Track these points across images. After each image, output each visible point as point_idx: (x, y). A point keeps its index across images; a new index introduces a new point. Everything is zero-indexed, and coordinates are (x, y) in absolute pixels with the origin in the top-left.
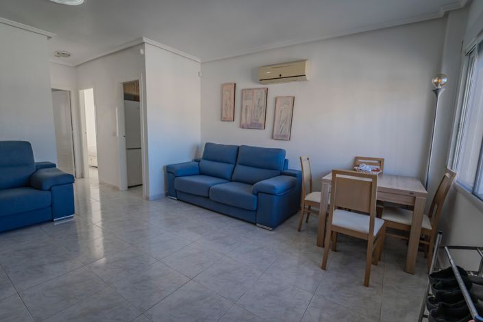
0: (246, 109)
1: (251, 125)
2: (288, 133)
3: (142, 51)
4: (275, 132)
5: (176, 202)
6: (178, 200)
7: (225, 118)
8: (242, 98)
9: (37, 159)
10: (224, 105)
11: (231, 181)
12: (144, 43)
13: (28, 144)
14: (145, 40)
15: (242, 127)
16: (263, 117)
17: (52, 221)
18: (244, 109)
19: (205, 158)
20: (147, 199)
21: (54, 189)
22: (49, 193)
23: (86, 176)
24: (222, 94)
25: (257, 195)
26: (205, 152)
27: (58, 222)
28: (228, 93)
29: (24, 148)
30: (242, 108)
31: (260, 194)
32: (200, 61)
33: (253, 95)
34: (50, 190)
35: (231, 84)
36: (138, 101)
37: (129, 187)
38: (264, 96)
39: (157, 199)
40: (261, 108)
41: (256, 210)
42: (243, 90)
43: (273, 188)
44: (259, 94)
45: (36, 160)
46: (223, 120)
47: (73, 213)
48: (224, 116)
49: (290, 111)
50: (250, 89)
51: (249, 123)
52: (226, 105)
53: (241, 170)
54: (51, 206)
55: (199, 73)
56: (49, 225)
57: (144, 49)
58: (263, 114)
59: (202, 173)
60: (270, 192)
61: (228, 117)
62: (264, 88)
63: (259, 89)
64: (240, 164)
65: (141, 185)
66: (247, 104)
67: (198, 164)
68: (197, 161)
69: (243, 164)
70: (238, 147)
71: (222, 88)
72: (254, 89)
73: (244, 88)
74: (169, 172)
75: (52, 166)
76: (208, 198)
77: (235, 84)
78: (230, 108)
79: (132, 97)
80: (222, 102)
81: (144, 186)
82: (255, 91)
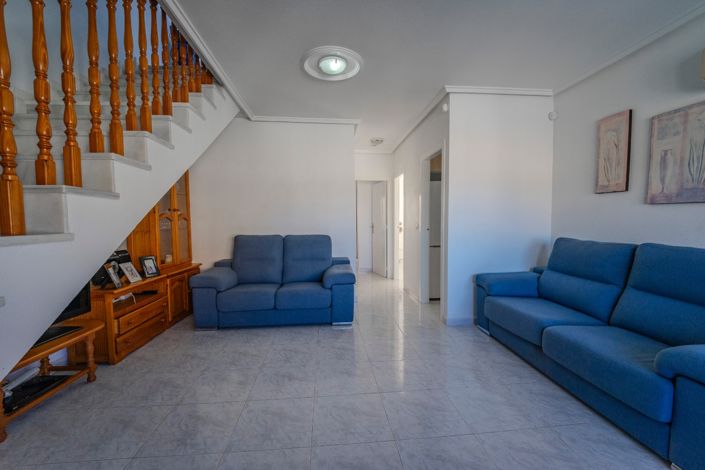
0: (664, 160)
1: (678, 195)
3: (445, 108)
5: (488, 339)
6: (491, 336)
7: (604, 187)
8: (651, 136)
9: (335, 254)
10: (602, 162)
11: (608, 322)
12: (448, 94)
13: (328, 239)
14: (448, 89)
15: (652, 201)
17: (331, 324)
18: (657, 158)
19: (553, 267)
20: (445, 322)
21: (335, 287)
22: (329, 292)
23: (395, 277)
24: (598, 140)
25: (673, 380)
26: (554, 254)
27: (337, 326)
28: (611, 134)
29: (324, 241)
32: (551, 93)
33: (685, 122)
34: (331, 289)
35: (618, 114)
36: (440, 180)
37: (431, 299)
39: (460, 326)
41: (670, 424)
42: (653, 118)
45: (333, 256)
46: (601, 190)
47: (352, 320)
48: (602, 181)
50: (676, 111)
51: (672, 189)
52: (608, 159)
54: (331, 306)
55: (550, 115)
57: (448, 103)
59: (543, 295)
61: (612, 183)
64: (636, 287)
65: (439, 299)
66: (666, 148)
67: (539, 278)
68: (538, 271)
69: (645, 288)
70: (634, 249)
71: (598, 128)
72: (691, 107)
73: (655, 113)
74: (479, 286)
75: (346, 262)
76: (539, 348)
77: (631, 111)
78: (618, 164)
79: (436, 176)
80: (598, 156)
81: (442, 301)
82: (690, 111)
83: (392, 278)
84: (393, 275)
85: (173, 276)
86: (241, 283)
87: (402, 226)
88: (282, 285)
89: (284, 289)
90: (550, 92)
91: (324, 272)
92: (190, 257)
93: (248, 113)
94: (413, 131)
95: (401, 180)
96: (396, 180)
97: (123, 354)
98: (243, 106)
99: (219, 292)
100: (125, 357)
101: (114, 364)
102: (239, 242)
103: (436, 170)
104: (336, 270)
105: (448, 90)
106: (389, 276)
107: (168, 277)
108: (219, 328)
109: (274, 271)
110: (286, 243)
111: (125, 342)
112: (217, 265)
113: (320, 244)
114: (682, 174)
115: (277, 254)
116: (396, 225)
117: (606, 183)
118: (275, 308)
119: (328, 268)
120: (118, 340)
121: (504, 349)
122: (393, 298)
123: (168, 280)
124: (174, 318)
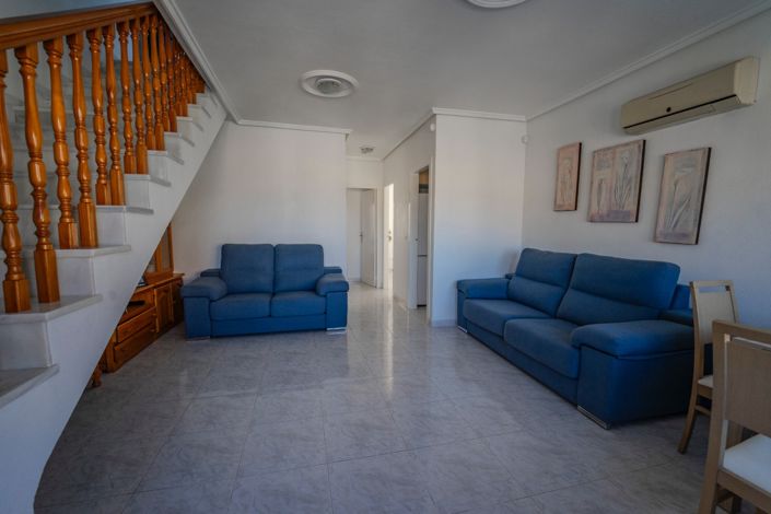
0: (600, 187)
1: (608, 215)
2: (692, 228)
3: (432, 128)
4: (660, 228)
5: (466, 336)
6: (469, 333)
7: (560, 206)
8: (593, 167)
9: (328, 264)
10: (560, 184)
11: (554, 315)
12: (435, 115)
13: (319, 248)
14: (435, 110)
15: (592, 220)
16: (632, 199)
17: (325, 330)
18: (596, 185)
19: (518, 274)
20: (430, 325)
21: (329, 295)
22: (323, 299)
23: (385, 287)
24: (557, 166)
25: (579, 349)
26: (521, 262)
27: (331, 332)
28: (566, 161)
29: (317, 251)
30: (592, 183)
31: (583, 348)
32: (524, 120)
33: (613, 159)
34: (325, 296)
35: (572, 146)
37: (418, 306)
38: (637, 157)
39: (443, 327)
40: (630, 181)
41: (577, 379)
42: (595, 152)
43: (611, 341)
44: (627, 154)
45: (325, 265)
46: (558, 209)
47: (345, 325)
48: (559, 201)
49: (698, 182)
50: (609, 149)
51: (604, 210)
52: (564, 183)
53: (573, 300)
54: (325, 313)
55: (523, 139)
56: (322, 333)
57: (435, 123)
58: (634, 192)
59: (511, 297)
60: (604, 349)
61: (566, 203)
62: (638, 141)
63: (627, 144)
64: (574, 288)
65: (425, 306)
66: (602, 177)
67: (508, 283)
68: (508, 277)
69: (579, 289)
70: (575, 257)
71: (558, 155)
72: (617, 146)
73: (596, 149)
74: (459, 291)
75: (338, 271)
76: (502, 338)
77: (580, 144)
78: (571, 187)
79: (424, 188)
80: (557, 179)
81: (429, 306)
82: (618, 150)
83: (382, 288)
84: (382, 284)
85: (159, 286)
86: (231, 292)
87: (392, 235)
88: (274, 294)
89: (277, 298)
90: (523, 118)
91: (317, 281)
92: (171, 266)
93: (235, 116)
94: (403, 142)
95: (391, 188)
96: (386, 188)
97: (120, 362)
98: (231, 110)
99: (211, 301)
100: (121, 365)
101: (113, 371)
102: (227, 251)
103: (424, 183)
104: (329, 279)
105: (435, 112)
106: (379, 286)
107: (154, 287)
108: (212, 337)
109: (265, 280)
110: (276, 252)
111: (122, 350)
112: (204, 274)
113: (312, 253)
114: (610, 199)
115: (267, 263)
116: (386, 233)
117: (561, 203)
118: (270, 316)
119: (321, 277)
120: (116, 348)
121: (478, 343)
122: (382, 306)
123: (155, 290)
124: (161, 329)
